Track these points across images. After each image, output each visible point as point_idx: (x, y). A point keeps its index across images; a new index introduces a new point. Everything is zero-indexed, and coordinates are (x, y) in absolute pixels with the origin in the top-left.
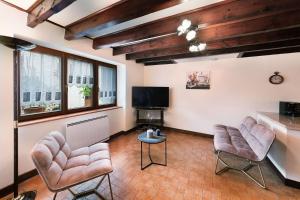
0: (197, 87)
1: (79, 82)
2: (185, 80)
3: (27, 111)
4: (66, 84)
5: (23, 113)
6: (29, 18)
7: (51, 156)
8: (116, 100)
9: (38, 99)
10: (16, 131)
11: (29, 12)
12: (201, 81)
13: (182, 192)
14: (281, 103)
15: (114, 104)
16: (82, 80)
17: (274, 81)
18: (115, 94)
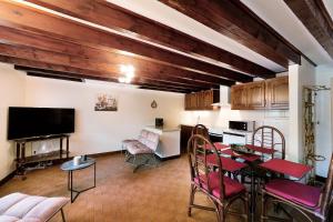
0: (107, 109)
2: (94, 102)
12: (110, 104)
13: (120, 192)
14: (156, 119)
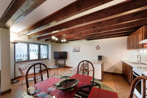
0: (76, 51)
1: (33, 51)
2: (72, 49)
3: (17, 60)
4: (29, 52)
5: (16, 61)
6: (18, 35)
7: (23, 70)
8: (48, 57)
9: (20, 56)
10: (15, 64)
11: (18, 33)
14: (98, 56)
15: (47, 59)
16: (34, 51)
17: (97, 48)
18: (48, 54)
